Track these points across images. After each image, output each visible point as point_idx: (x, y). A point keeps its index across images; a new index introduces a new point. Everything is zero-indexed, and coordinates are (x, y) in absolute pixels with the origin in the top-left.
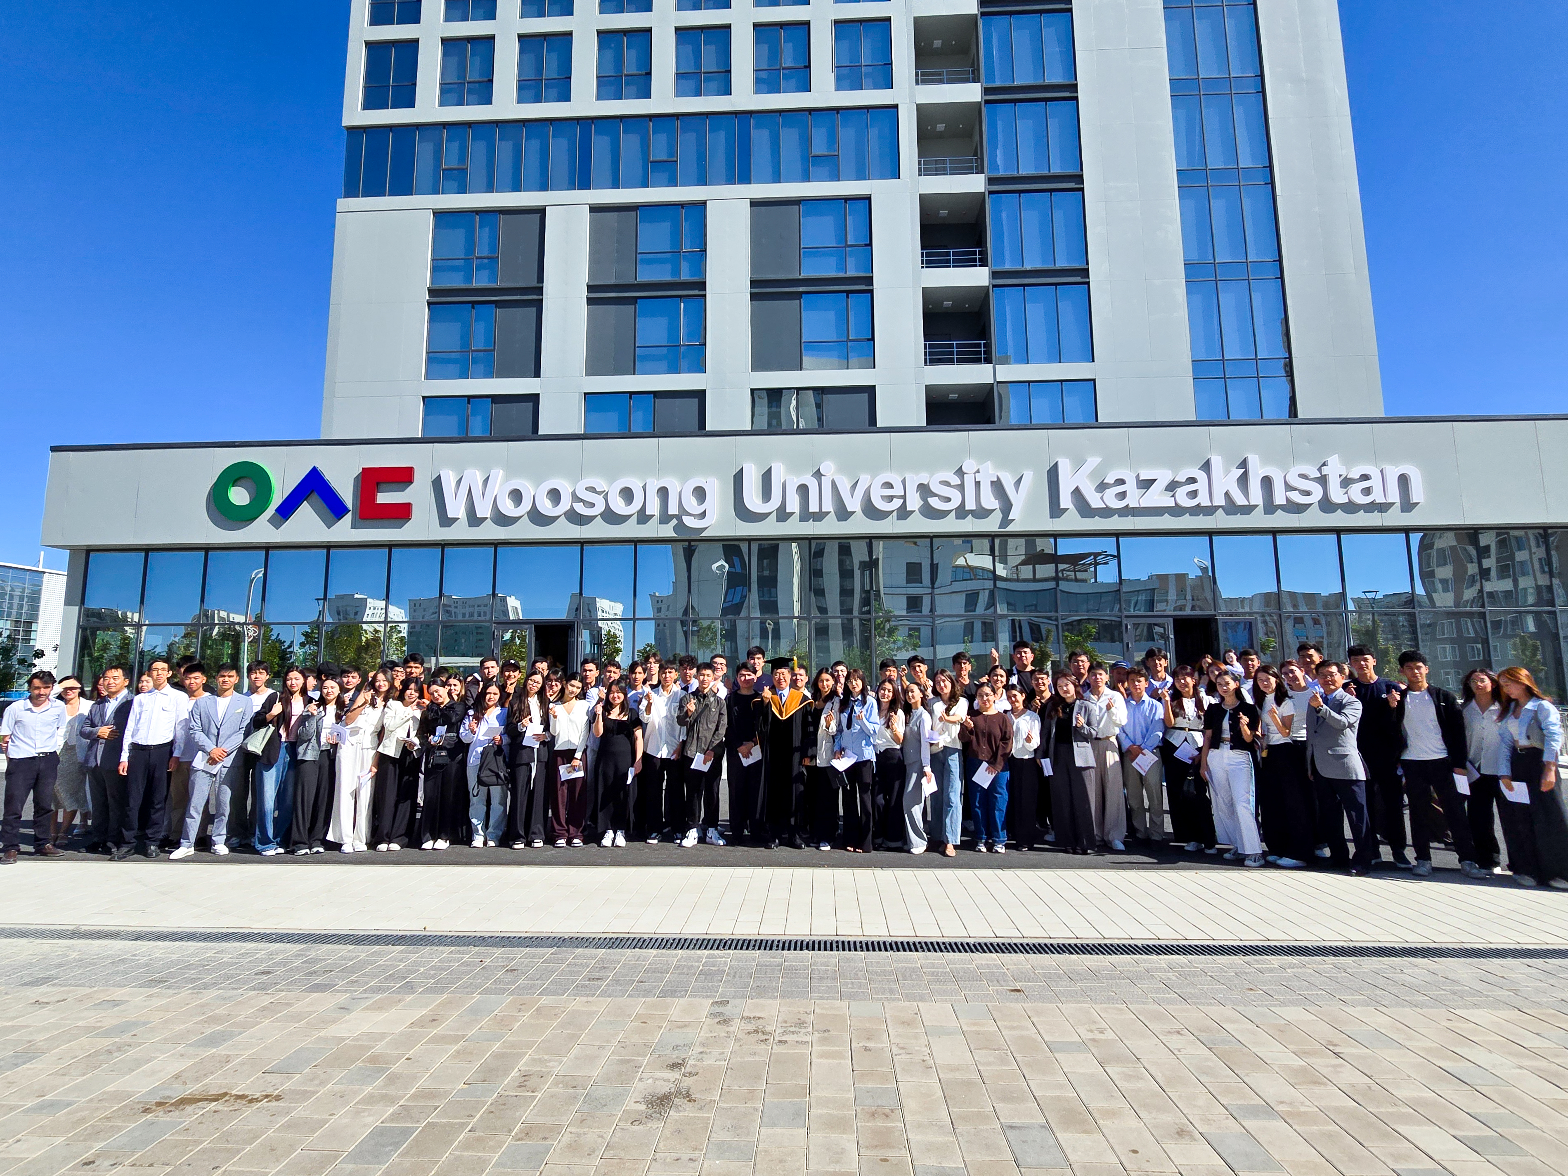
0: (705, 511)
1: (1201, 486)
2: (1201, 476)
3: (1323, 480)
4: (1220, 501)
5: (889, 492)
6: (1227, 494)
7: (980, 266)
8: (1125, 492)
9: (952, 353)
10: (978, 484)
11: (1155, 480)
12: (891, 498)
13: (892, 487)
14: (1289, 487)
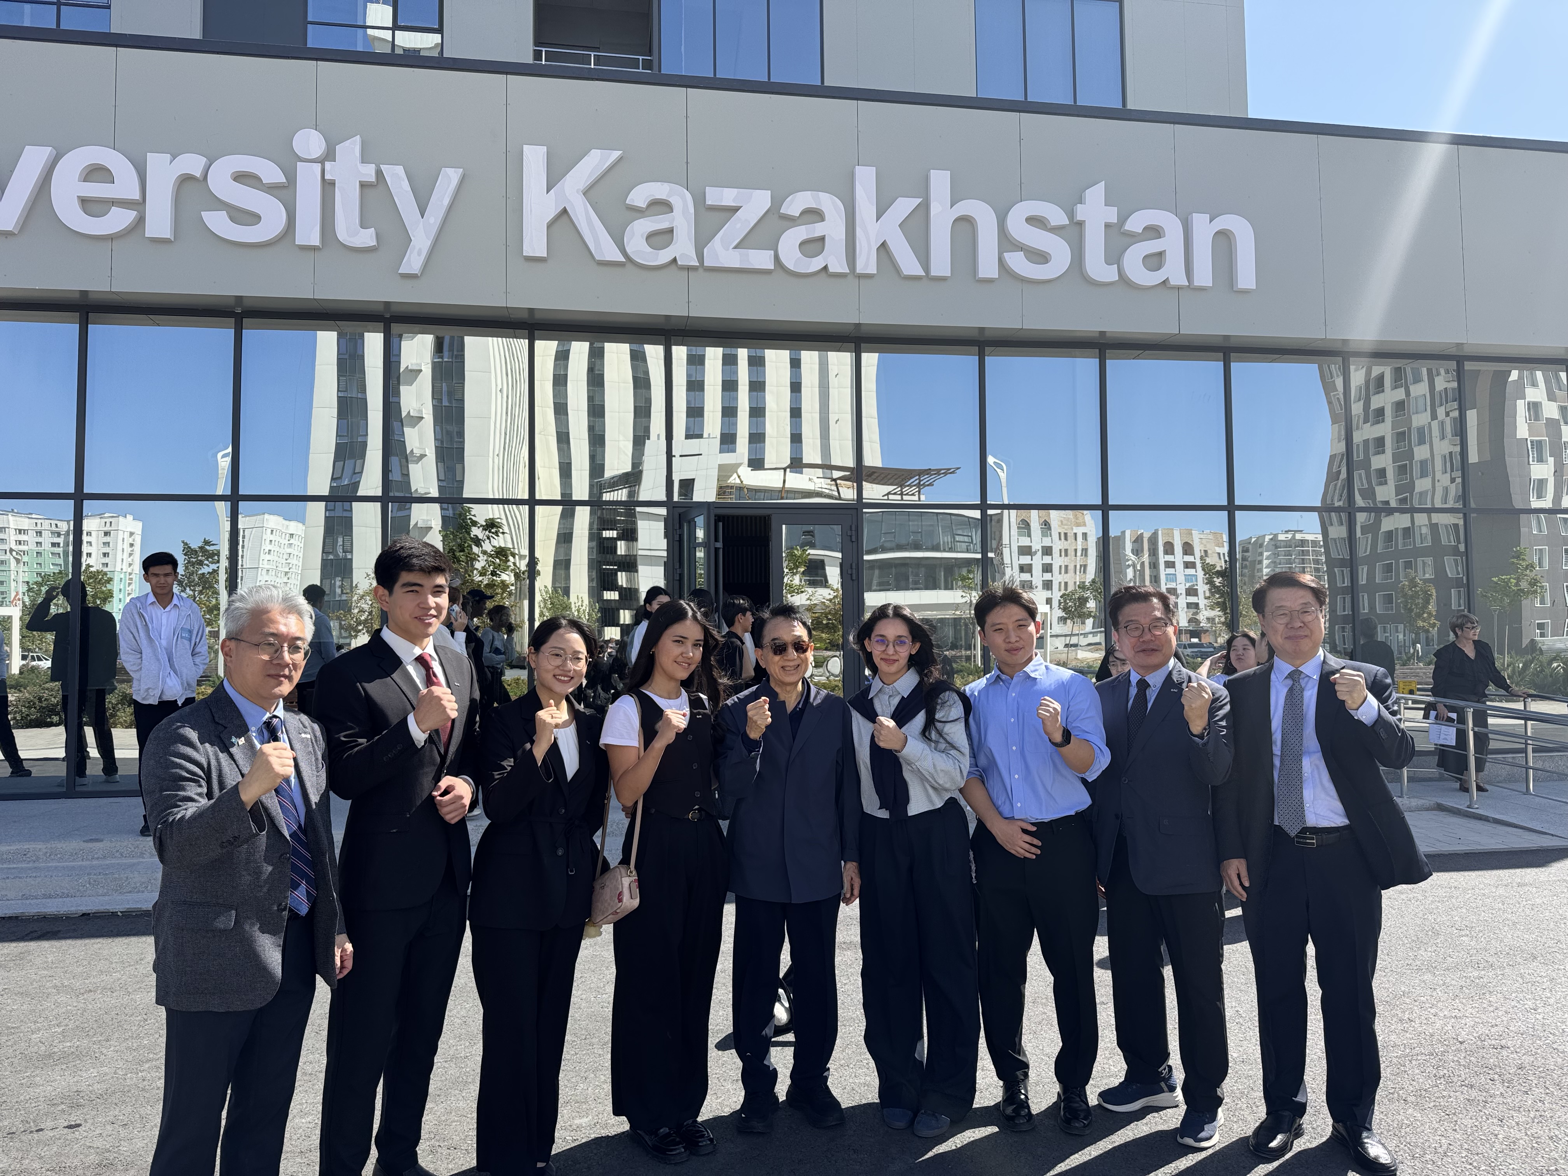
3: (1074, 233)
4: (867, 262)
5: (95, 190)
6: (883, 249)
11: (738, 208)
12: (108, 204)
13: (111, 180)
14: (1007, 242)
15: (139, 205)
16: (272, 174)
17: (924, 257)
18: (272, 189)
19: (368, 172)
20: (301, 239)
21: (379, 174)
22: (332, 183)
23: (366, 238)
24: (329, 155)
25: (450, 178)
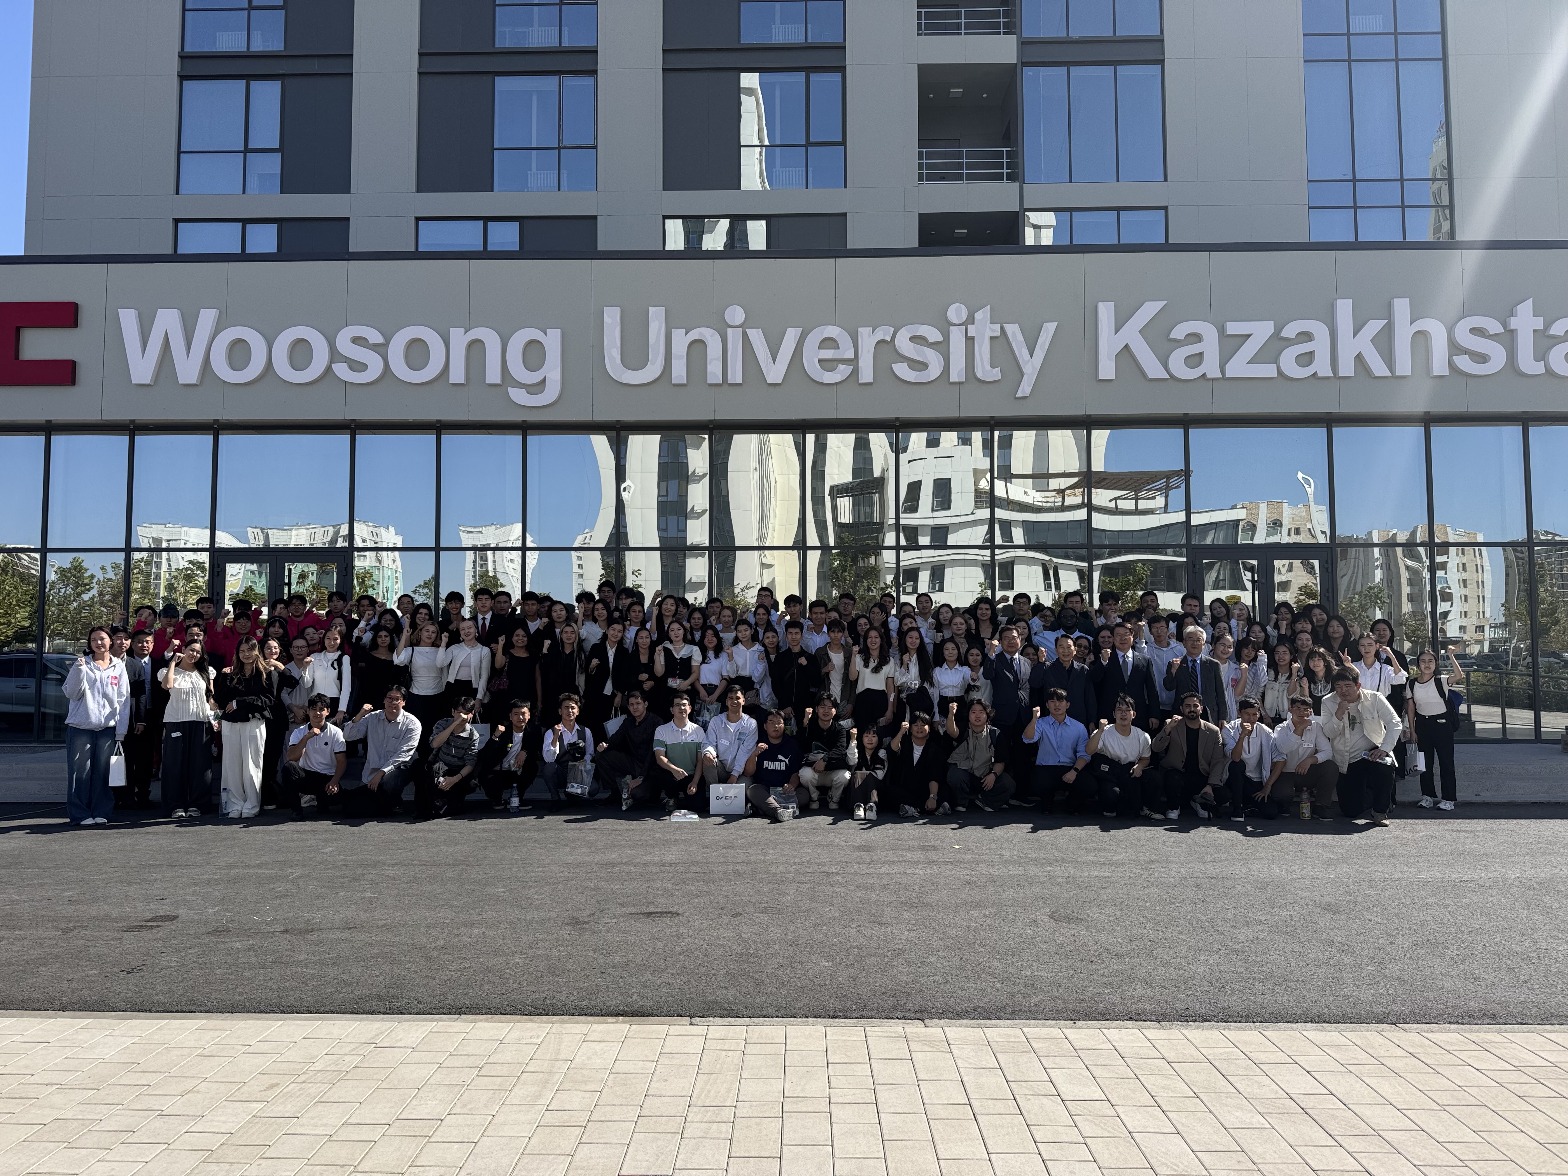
0: (544, 380)
1: (1321, 346)
2: (1319, 330)
3: (1509, 339)
4: (1347, 368)
5: (828, 354)
6: (1359, 358)
7: (1004, 33)
8: (1201, 354)
9: (960, 166)
10: (970, 340)
11: (1249, 335)
12: (836, 362)
13: (837, 347)
14: (1455, 348)
15: (854, 362)
16: (934, 335)
17: (1390, 362)
18: (933, 345)
19: (996, 330)
20: (954, 378)
21: (1002, 329)
22: (973, 338)
23: (995, 374)
24: (971, 320)
25: (1050, 328)
